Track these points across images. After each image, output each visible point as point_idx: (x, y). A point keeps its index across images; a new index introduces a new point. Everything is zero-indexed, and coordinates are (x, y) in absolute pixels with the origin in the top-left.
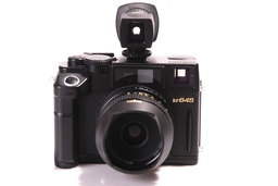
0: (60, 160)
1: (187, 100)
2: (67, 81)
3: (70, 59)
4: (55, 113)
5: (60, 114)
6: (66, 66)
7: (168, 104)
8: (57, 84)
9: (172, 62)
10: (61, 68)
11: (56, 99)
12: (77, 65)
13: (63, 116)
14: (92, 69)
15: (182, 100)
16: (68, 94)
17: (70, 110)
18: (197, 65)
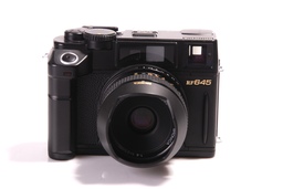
0: (54, 151)
1: (204, 82)
2: (64, 59)
3: (67, 33)
4: (50, 96)
5: (55, 97)
6: (62, 41)
7: (181, 86)
8: (52, 62)
9: (186, 38)
10: (56, 44)
11: (50, 80)
12: (74, 40)
13: (58, 99)
14: (93, 45)
15: (197, 82)
16: (65, 74)
17: (67, 93)
18: (216, 42)
